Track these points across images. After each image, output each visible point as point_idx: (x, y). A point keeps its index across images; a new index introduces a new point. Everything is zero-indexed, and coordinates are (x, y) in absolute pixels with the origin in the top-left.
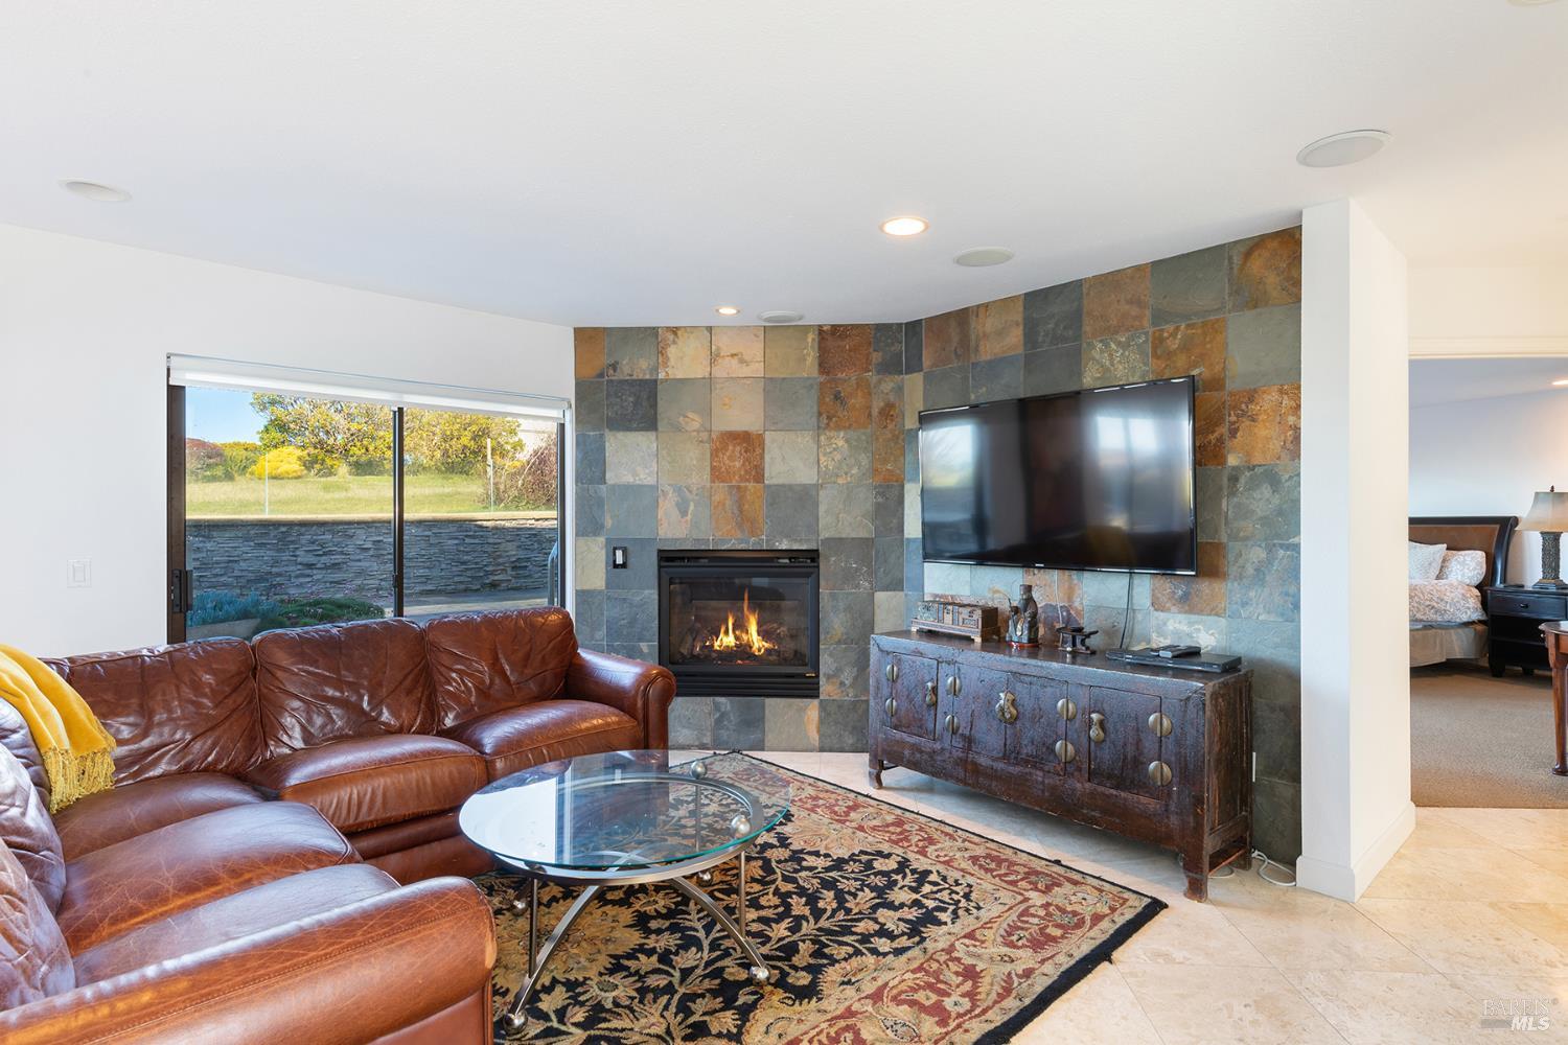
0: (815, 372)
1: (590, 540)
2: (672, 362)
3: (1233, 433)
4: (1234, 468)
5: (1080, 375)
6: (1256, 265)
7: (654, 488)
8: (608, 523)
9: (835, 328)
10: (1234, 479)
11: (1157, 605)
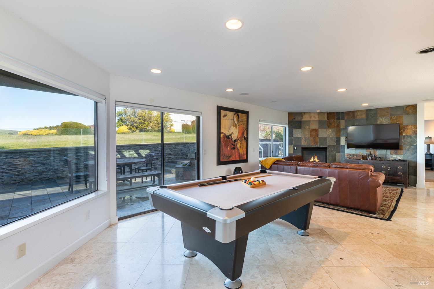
0: (326, 120)
1: (291, 146)
2: (304, 118)
3: (404, 131)
4: (404, 136)
5: (377, 122)
6: (408, 109)
7: (301, 137)
8: (294, 143)
9: (330, 113)
10: (404, 137)
11: (391, 154)
